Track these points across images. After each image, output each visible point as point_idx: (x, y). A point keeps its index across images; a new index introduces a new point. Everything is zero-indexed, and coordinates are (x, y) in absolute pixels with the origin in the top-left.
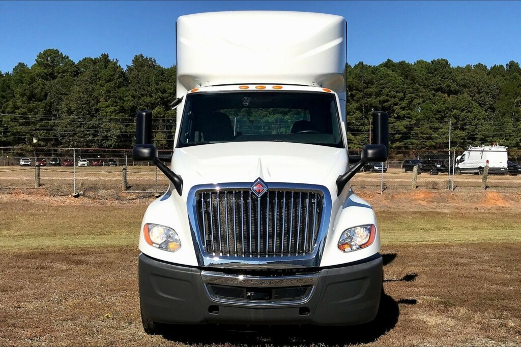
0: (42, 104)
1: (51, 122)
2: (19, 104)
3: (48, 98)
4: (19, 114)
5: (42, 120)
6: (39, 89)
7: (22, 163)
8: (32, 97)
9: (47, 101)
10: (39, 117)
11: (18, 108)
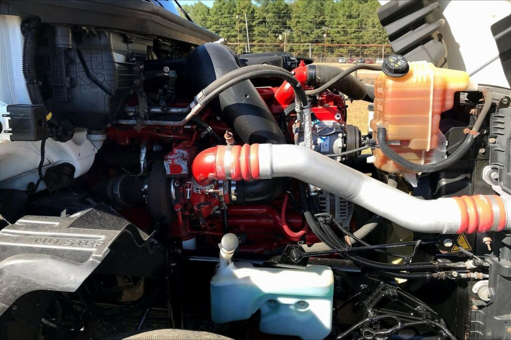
0: (356, 21)
1: (361, 34)
2: (341, 22)
3: (361, 16)
4: (340, 28)
5: (355, 32)
6: (355, 10)
7: (340, 61)
8: (350, 17)
9: (359, 19)
10: (353, 30)
11: (340, 24)
